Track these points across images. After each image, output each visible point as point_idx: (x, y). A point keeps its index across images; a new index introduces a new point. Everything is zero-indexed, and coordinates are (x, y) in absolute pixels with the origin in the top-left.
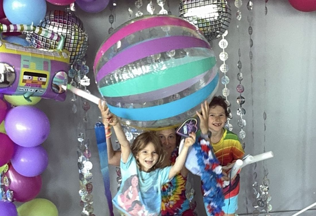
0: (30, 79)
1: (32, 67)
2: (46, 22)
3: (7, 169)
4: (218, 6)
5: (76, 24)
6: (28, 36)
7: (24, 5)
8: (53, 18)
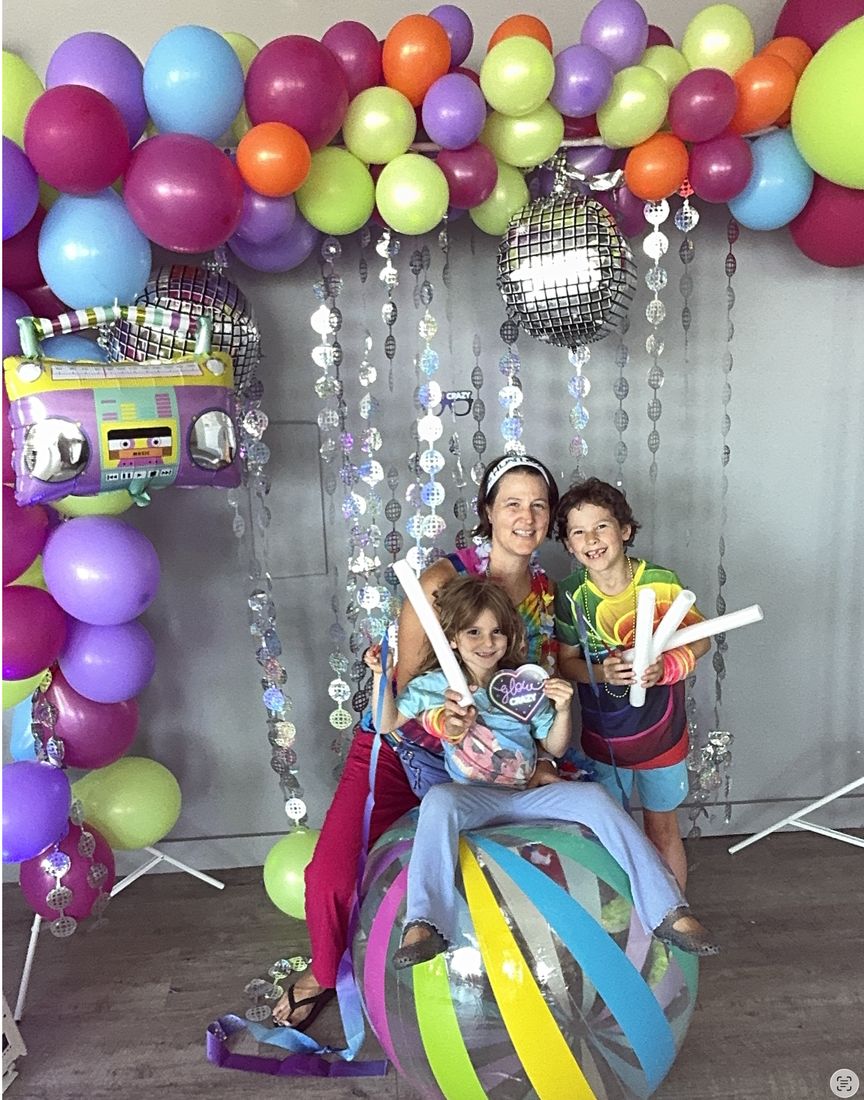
0: (128, 447)
1: (125, 416)
2: (148, 298)
3: (49, 683)
4: (600, 252)
5: (225, 303)
6: (104, 334)
7: (94, 252)
8: (166, 286)
